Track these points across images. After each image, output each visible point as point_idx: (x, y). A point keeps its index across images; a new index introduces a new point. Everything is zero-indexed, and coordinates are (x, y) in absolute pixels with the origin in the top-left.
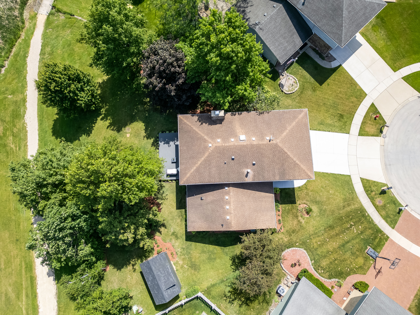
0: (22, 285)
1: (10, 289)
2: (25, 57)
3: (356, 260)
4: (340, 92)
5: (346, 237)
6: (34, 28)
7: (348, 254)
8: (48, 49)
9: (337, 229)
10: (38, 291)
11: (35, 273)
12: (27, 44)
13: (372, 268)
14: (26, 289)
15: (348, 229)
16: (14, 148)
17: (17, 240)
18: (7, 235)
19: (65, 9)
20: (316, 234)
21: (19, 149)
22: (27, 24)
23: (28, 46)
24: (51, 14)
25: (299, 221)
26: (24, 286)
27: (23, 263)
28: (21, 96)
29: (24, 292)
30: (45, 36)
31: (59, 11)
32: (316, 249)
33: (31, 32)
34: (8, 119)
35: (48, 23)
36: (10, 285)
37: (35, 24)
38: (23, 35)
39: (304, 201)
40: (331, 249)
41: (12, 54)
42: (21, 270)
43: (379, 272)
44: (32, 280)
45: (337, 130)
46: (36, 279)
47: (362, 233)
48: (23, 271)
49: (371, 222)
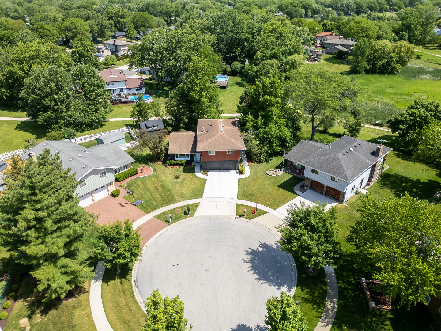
13: (126, 202)
15: (160, 194)
43: (122, 205)
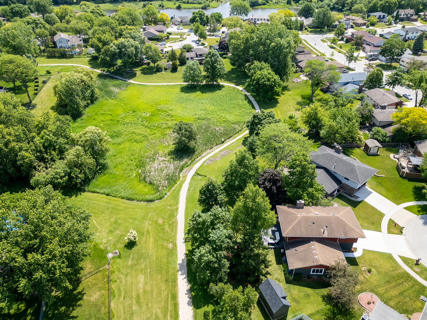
0: (168, 308)
1: (159, 311)
2: (179, 191)
3: (415, 303)
4: (368, 212)
5: (401, 288)
6: (185, 180)
7: (407, 299)
8: (192, 189)
9: (394, 284)
10: (180, 313)
11: (178, 301)
12: (181, 186)
14: (171, 312)
15: (401, 284)
16: (169, 231)
17: (166, 280)
18: (160, 277)
19: (202, 174)
20: (379, 285)
21: (172, 231)
22: (181, 179)
23: (181, 187)
24: (194, 175)
25: (364, 276)
26: (169, 309)
27: (170, 295)
28: (175, 207)
29: (169, 314)
30: (190, 183)
31: (198, 174)
32: (383, 294)
33: (183, 182)
34: (166, 217)
35: (192, 179)
36: (159, 308)
37: (186, 179)
38: (178, 183)
39: (364, 265)
40: (394, 295)
41: (172, 190)
42: (168, 298)
44: (176, 306)
45: (373, 229)
46: (178, 305)
47: (412, 287)
48: (169, 300)
49: (416, 281)
